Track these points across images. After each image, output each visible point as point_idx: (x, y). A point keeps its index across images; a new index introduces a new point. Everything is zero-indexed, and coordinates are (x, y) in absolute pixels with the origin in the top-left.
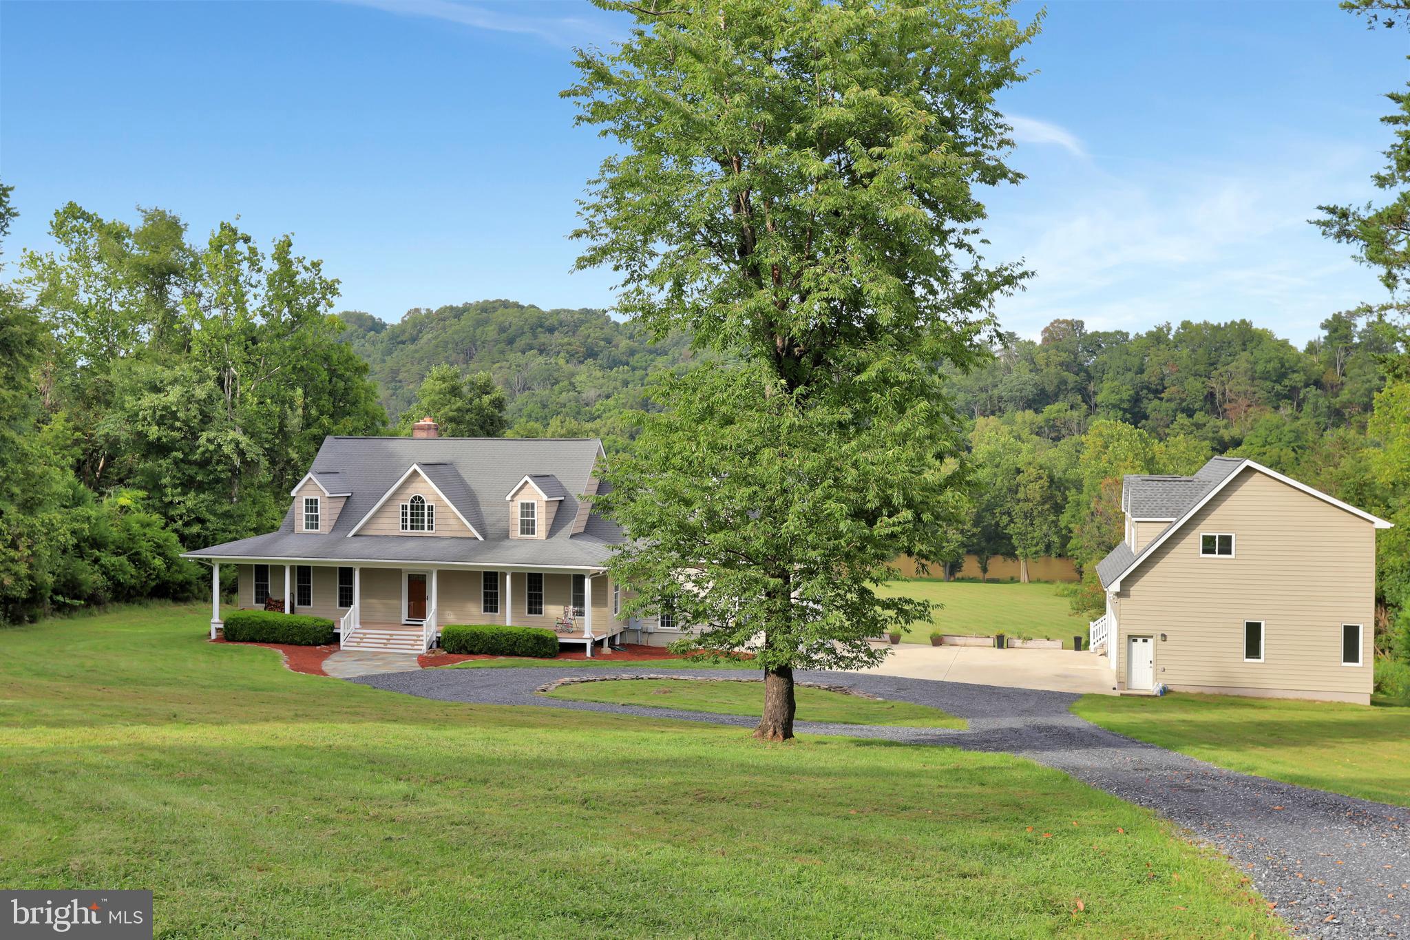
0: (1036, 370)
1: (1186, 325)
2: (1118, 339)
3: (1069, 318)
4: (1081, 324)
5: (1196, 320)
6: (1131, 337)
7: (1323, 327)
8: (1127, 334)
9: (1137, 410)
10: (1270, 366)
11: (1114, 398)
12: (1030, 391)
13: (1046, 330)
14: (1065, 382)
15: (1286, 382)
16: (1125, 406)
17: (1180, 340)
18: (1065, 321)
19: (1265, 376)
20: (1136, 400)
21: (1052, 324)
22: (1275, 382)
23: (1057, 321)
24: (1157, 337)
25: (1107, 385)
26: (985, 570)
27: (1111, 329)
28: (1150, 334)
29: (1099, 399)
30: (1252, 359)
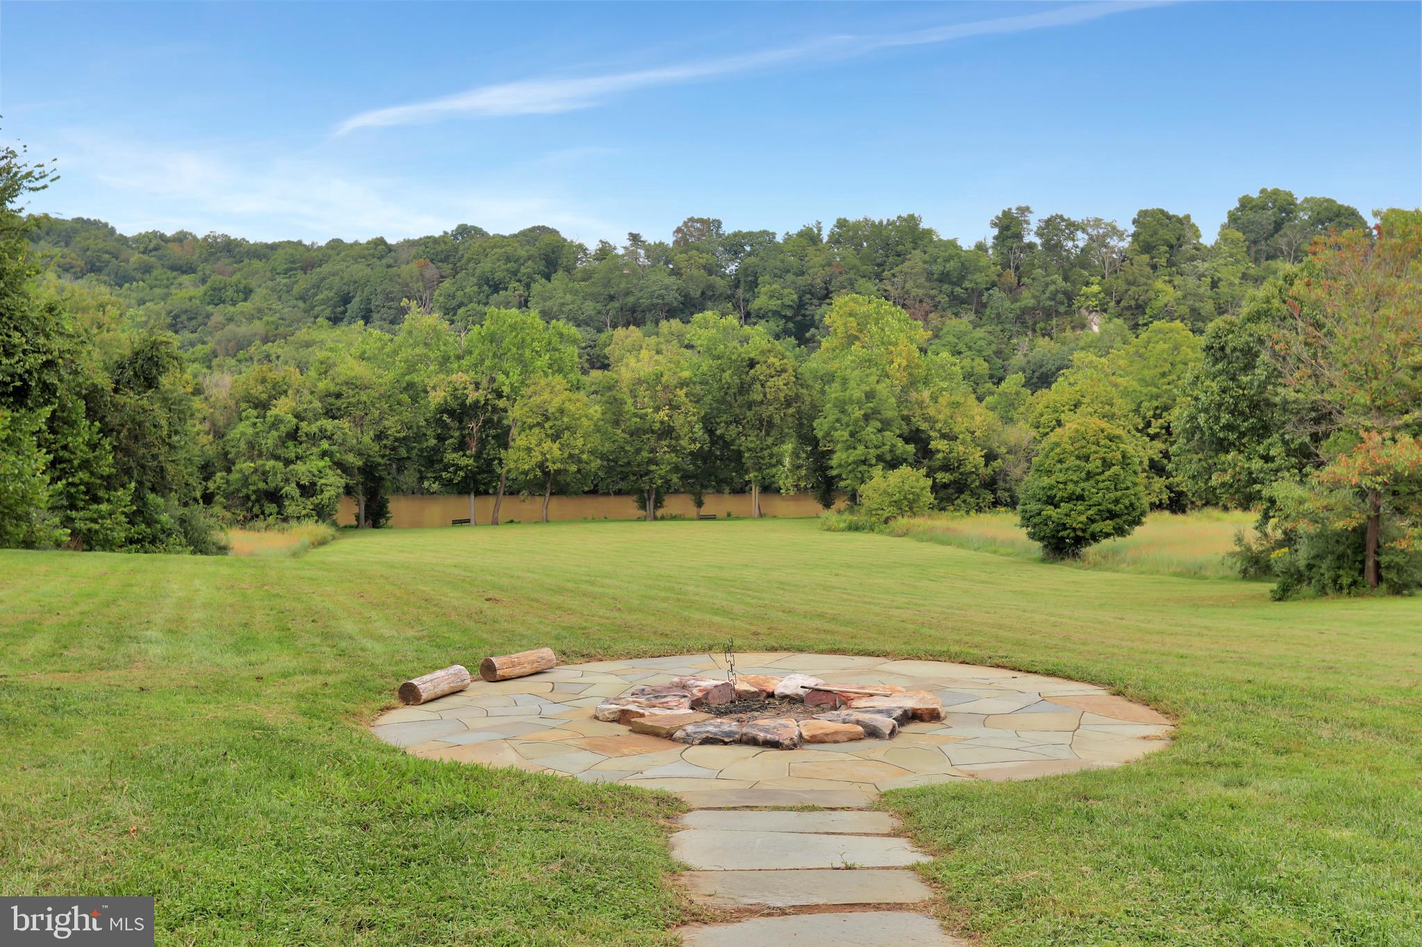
0: (676, 273)
1: (842, 223)
2: (763, 240)
3: (705, 218)
4: (718, 224)
5: (852, 218)
6: (779, 239)
7: (994, 225)
8: (774, 234)
9: (800, 318)
10: (951, 265)
11: (774, 304)
12: (673, 298)
13: (679, 230)
14: (711, 287)
15: (967, 284)
16: (789, 313)
17: (835, 240)
18: (701, 221)
19: (944, 278)
20: (801, 305)
21: (685, 224)
22: (955, 284)
23: (692, 220)
24: (809, 237)
25: (763, 289)
26: (700, 504)
27: (756, 229)
28: (801, 234)
29: (756, 304)
30: (926, 257)
